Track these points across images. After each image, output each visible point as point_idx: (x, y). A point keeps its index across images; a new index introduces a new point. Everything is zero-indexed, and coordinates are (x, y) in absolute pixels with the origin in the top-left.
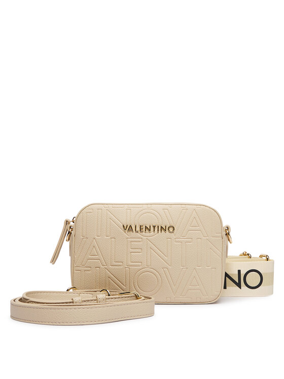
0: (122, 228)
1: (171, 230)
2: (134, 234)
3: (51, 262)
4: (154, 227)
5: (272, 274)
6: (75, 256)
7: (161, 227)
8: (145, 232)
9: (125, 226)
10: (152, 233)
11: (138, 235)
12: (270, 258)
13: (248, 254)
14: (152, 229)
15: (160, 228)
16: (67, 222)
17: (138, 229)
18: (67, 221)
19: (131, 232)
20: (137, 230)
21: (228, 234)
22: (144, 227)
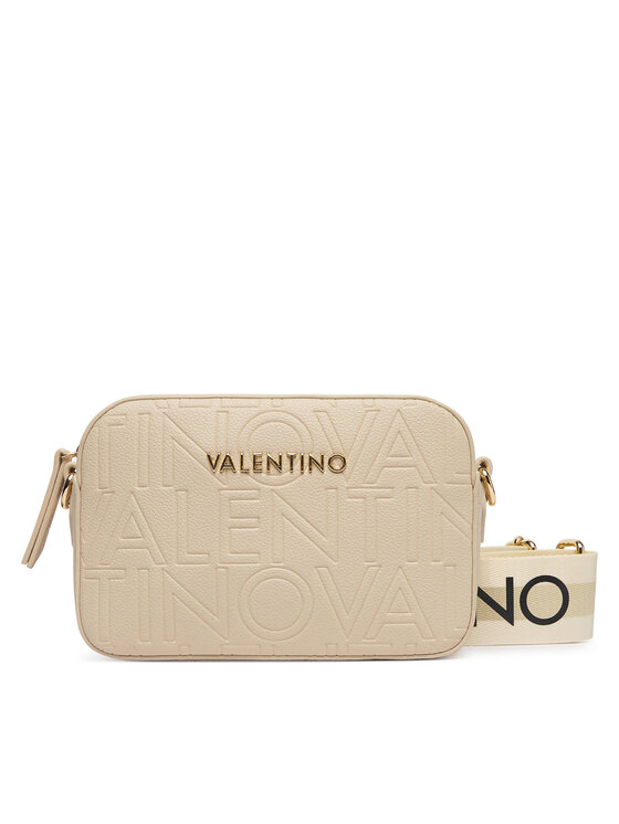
0: (207, 461)
1: (337, 465)
2: (236, 478)
3: (23, 563)
4: (292, 458)
5: (592, 587)
6: (84, 542)
7: (311, 458)
8: (268, 473)
9: (214, 457)
10: (286, 474)
11: (250, 479)
12: (586, 549)
13: (528, 542)
14: (286, 463)
15: (306, 461)
16: (62, 458)
17: (248, 464)
18: (62, 455)
19: (230, 473)
20: (245, 467)
21: (486, 480)
22: (264, 459)
